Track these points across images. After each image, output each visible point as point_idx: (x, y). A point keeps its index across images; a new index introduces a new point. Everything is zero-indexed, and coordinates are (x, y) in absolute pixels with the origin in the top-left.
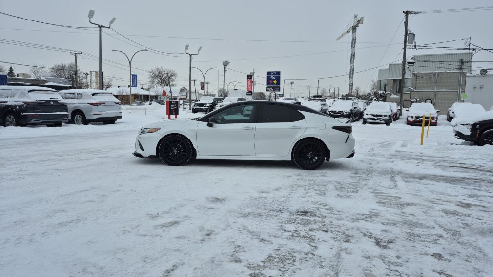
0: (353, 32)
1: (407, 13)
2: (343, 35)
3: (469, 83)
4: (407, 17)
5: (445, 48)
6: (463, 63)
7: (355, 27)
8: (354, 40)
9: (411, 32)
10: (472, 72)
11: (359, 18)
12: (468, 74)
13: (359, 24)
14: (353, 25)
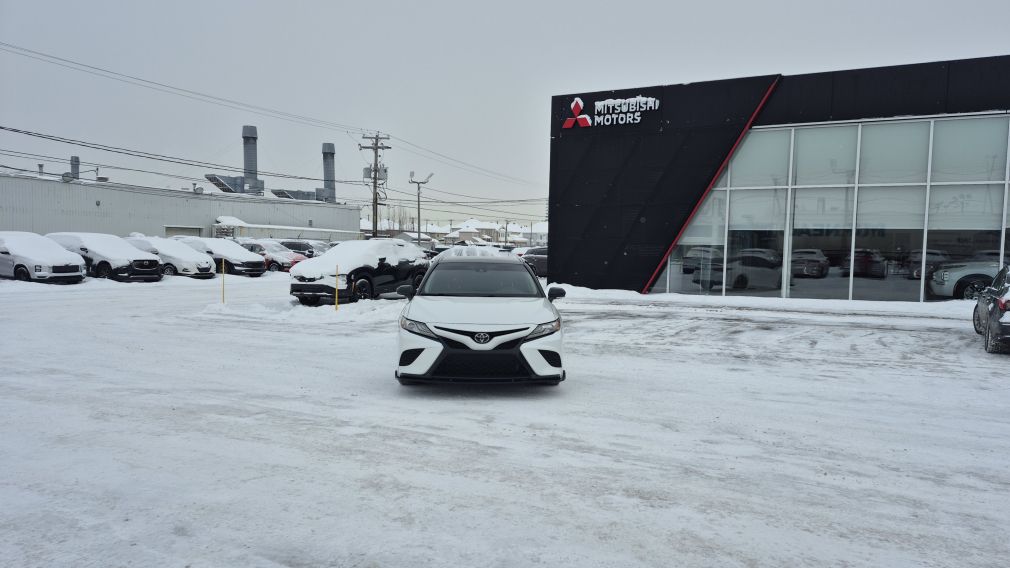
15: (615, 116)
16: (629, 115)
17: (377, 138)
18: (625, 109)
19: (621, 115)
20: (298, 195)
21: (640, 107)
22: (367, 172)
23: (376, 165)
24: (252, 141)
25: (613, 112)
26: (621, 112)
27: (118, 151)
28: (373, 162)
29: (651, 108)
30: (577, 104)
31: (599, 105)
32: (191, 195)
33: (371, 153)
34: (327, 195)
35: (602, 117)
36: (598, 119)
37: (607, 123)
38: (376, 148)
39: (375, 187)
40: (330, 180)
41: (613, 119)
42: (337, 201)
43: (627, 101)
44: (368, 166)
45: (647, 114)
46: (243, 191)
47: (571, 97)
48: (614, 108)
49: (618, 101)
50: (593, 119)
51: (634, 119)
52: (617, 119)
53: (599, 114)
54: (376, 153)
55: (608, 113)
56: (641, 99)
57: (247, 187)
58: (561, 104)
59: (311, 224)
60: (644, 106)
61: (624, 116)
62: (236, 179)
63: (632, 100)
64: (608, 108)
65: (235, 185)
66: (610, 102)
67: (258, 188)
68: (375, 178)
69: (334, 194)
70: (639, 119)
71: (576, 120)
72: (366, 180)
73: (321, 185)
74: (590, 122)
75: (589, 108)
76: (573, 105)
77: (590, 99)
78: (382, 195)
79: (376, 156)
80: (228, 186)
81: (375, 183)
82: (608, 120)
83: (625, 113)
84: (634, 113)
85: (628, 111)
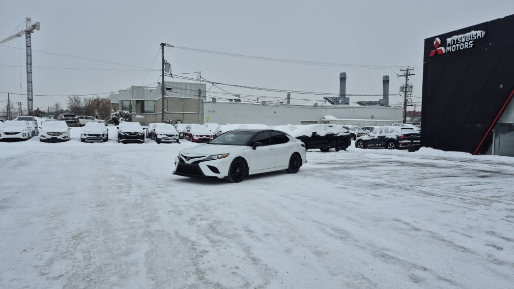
0: (27, 37)
1: (163, 45)
2: (10, 38)
3: (206, 107)
4: (163, 49)
5: (189, 79)
6: (201, 92)
7: (28, 32)
8: (28, 46)
9: (168, 62)
10: (207, 99)
11: (33, 22)
12: (204, 101)
13: (34, 29)
14: (25, 29)
15: (457, 45)
16: (466, 43)
17: (407, 70)
18: (463, 40)
19: (461, 44)
20: (369, 103)
21: (473, 37)
22: (402, 89)
23: (406, 84)
24: (343, 79)
25: (457, 43)
26: (461, 42)
27: (276, 91)
28: (405, 83)
29: (479, 37)
30: (437, 41)
31: (449, 40)
32: (313, 107)
33: (404, 78)
34: (384, 103)
35: (450, 47)
36: (448, 48)
37: (453, 50)
38: (407, 75)
39: (405, 96)
40: (386, 95)
41: (456, 47)
42: (389, 105)
43: (465, 35)
44: (403, 86)
45: (477, 41)
46: (339, 104)
47: (434, 38)
48: (457, 41)
49: (460, 36)
50: (446, 49)
51: (469, 45)
52: (459, 47)
53: (449, 45)
54: (407, 78)
55: (454, 44)
56: (473, 32)
57: (340, 101)
58: (429, 42)
59: (372, 117)
60: (475, 37)
61: (463, 44)
62: (337, 98)
63: (468, 34)
64: (454, 41)
65: (336, 102)
66: (455, 37)
67: (346, 102)
68: (406, 92)
69: (388, 102)
70: (472, 45)
71: (436, 51)
72: (401, 93)
73: (381, 98)
74: (444, 51)
75: (443, 44)
76: (435, 42)
77: (443, 37)
78: (409, 101)
79: (407, 79)
80: (334, 101)
81: (405, 94)
82: (454, 48)
83: (464, 43)
84: (469, 42)
85: (466, 41)
